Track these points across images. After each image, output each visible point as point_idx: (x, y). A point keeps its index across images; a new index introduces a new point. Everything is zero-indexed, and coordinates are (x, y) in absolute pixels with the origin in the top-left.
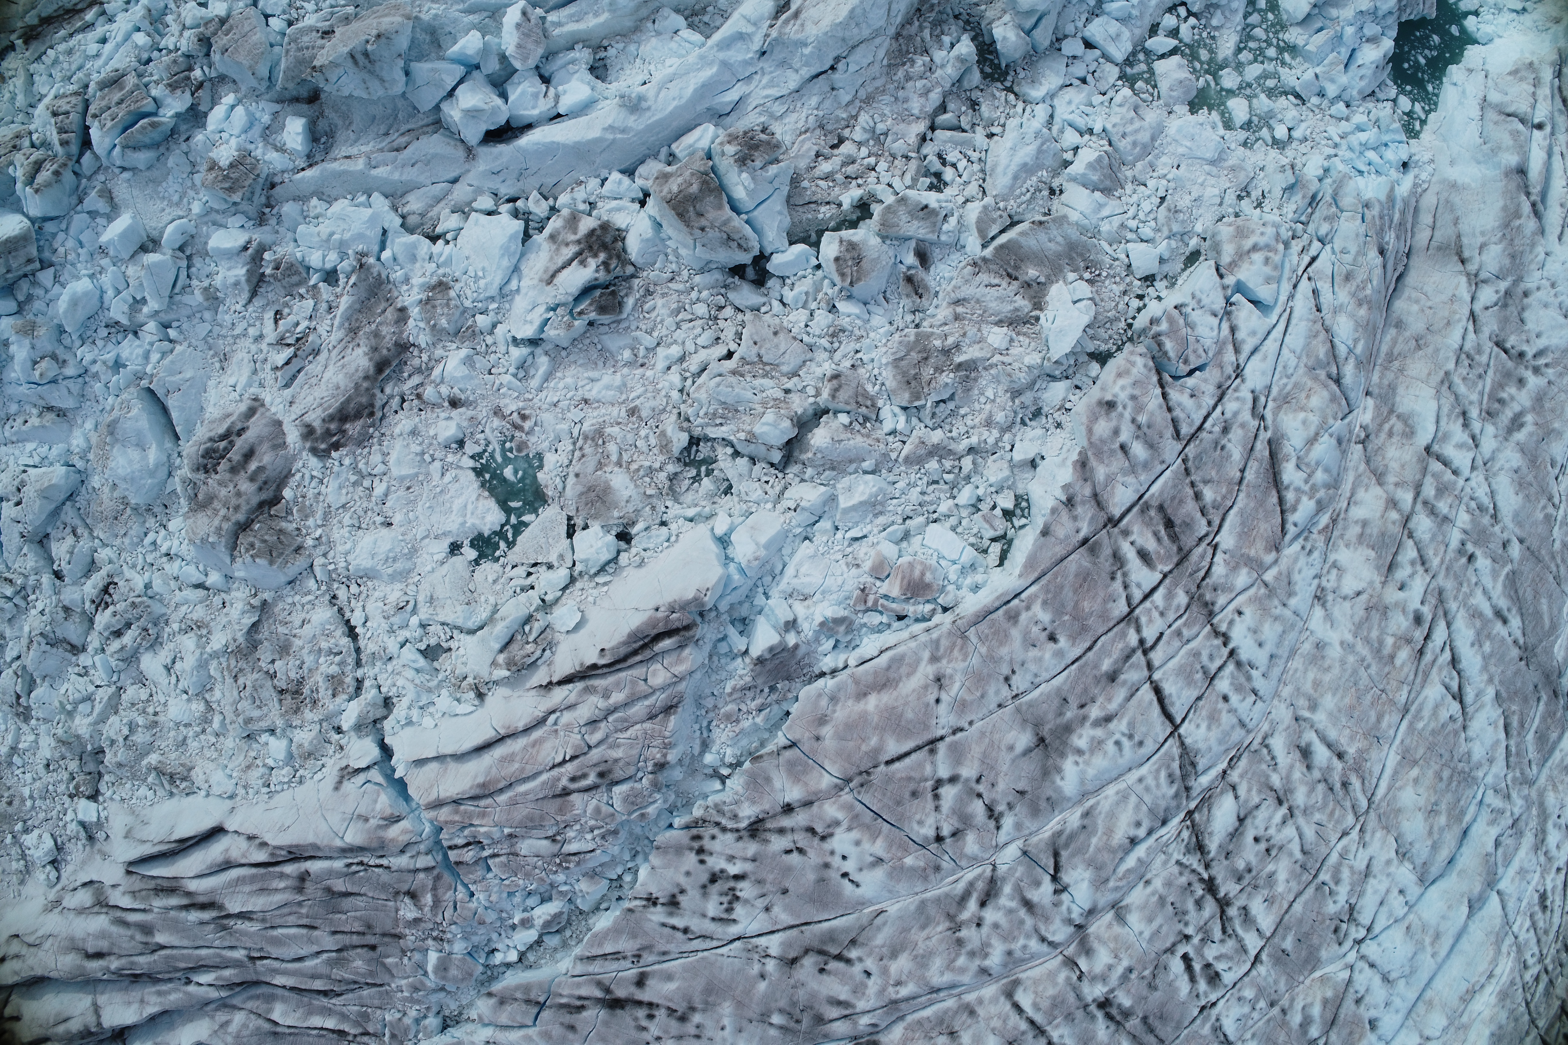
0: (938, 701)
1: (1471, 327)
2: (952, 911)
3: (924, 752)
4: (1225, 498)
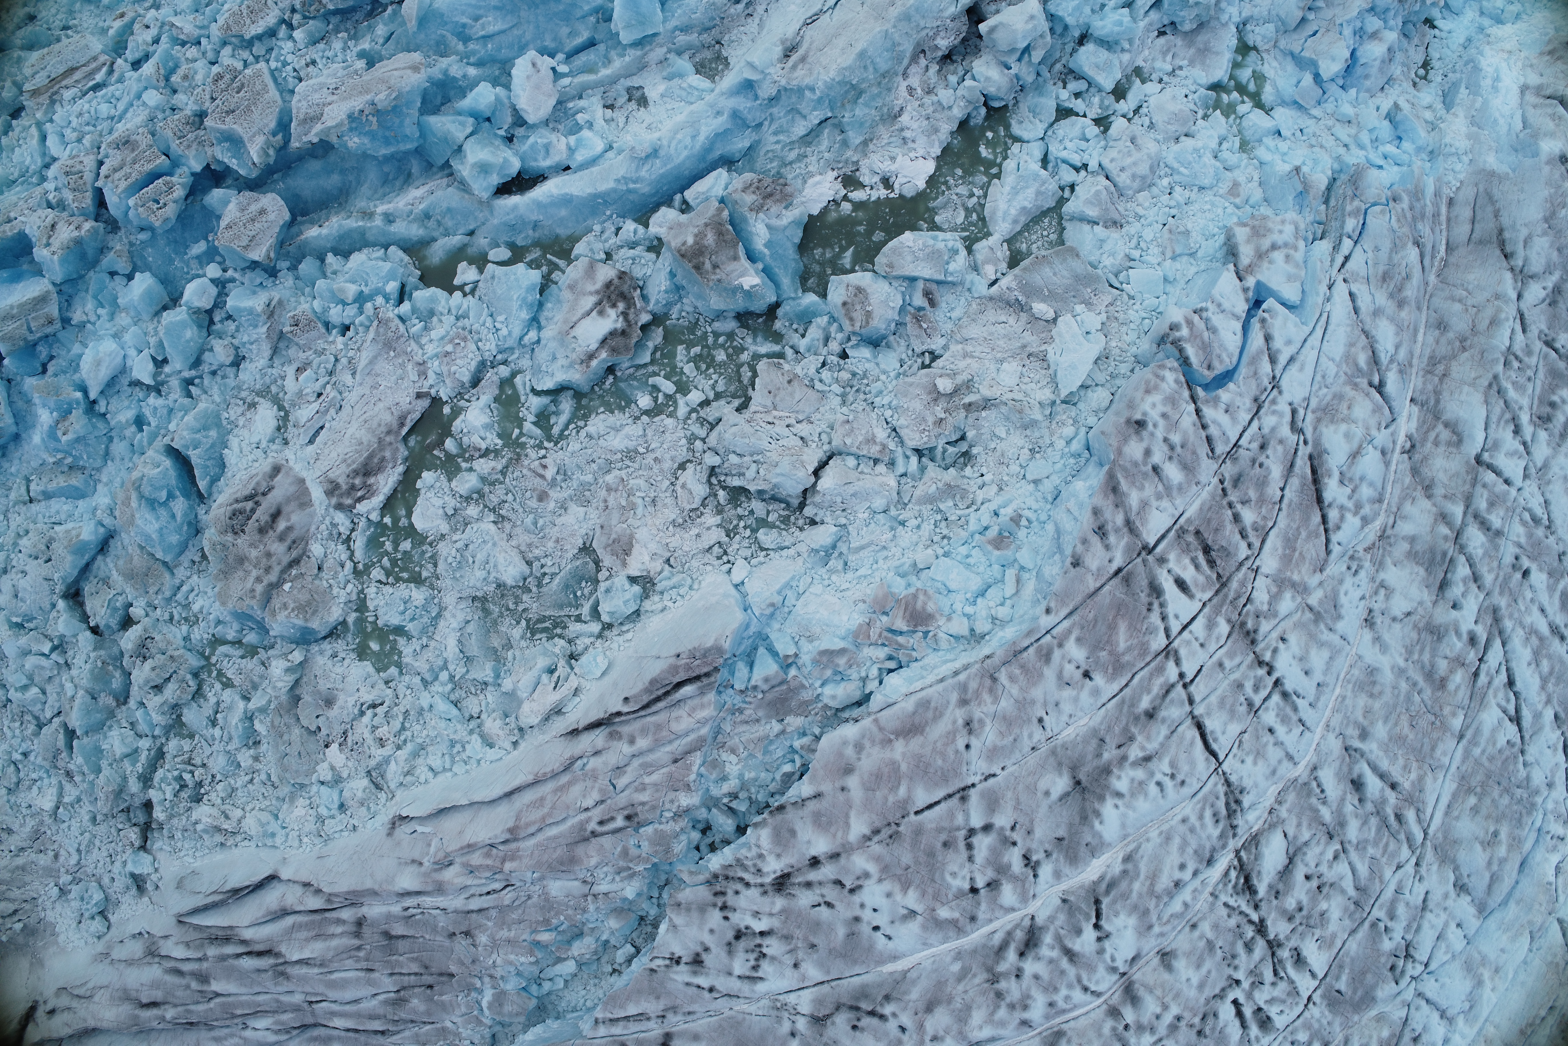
0: (968, 747)
1: (1518, 328)
2: (990, 962)
3: (955, 800)
4: (1265, 518)
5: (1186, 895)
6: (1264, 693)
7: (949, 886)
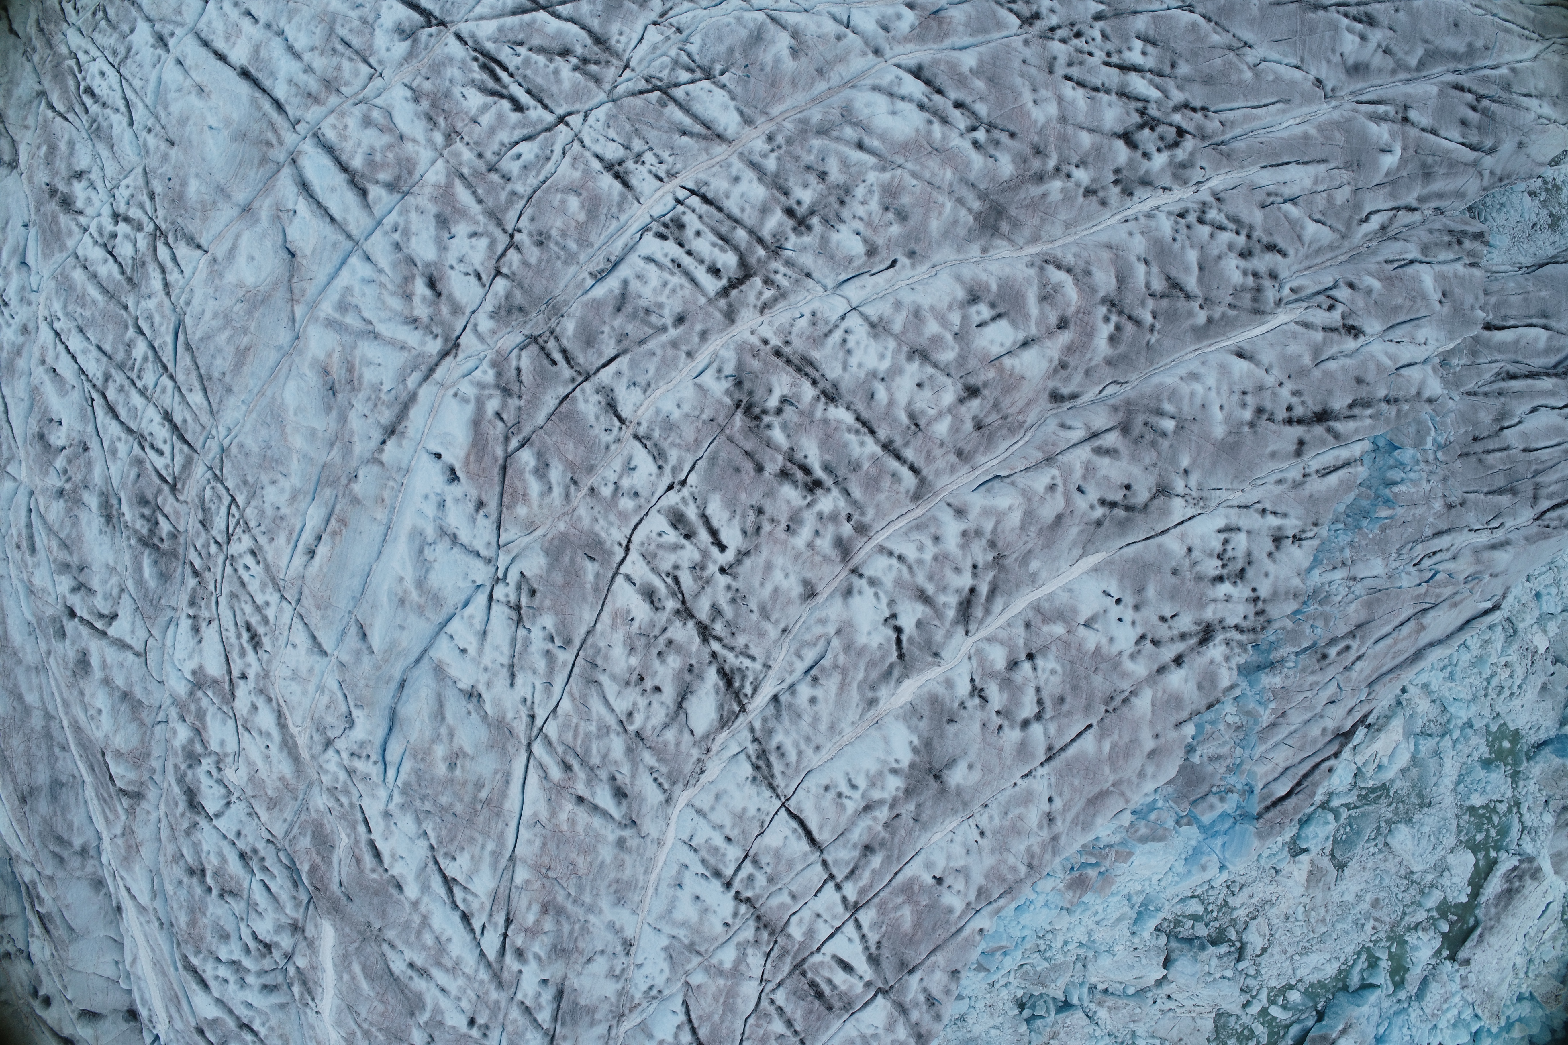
0: (1051, 801)
2: (1002, 576)
3: (1057, 747)
4: (758, 1026)
5: (801, 667)
6: (743, 874)
7: (1057, 658)
